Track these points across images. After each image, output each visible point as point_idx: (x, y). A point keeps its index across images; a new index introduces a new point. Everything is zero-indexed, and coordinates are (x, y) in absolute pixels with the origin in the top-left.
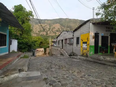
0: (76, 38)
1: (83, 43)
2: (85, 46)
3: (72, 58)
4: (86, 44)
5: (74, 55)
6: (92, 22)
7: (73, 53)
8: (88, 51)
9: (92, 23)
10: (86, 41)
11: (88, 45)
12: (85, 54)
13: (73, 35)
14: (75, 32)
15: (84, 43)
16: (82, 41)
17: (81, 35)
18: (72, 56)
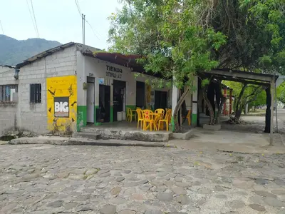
0: (28, 87)
1: (55, 101)
2: (61, 107)
3: (19, 143)
4: (66, 103)
5: (20, 135)
6: (81, 48)
7: (16, 129)
8: (73, 120)
9: (81, 51)
10: (65, 94)
11: (72, 105)
12: (63, 129)
13: (17, 78)
14: (21, 69)
15: (58, 100)
16: (53, 94)
17: (46, 77)
18: (13, 138)
